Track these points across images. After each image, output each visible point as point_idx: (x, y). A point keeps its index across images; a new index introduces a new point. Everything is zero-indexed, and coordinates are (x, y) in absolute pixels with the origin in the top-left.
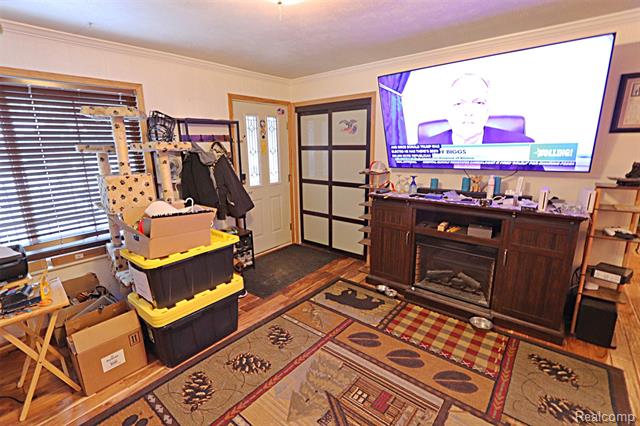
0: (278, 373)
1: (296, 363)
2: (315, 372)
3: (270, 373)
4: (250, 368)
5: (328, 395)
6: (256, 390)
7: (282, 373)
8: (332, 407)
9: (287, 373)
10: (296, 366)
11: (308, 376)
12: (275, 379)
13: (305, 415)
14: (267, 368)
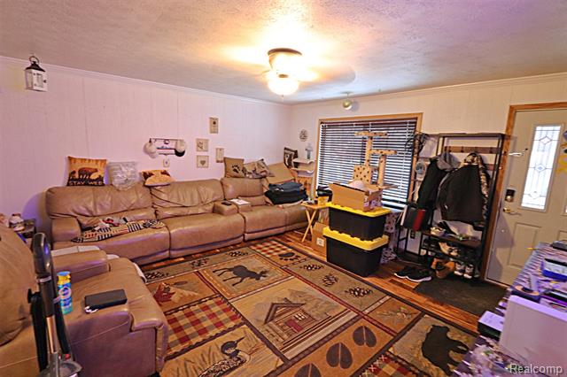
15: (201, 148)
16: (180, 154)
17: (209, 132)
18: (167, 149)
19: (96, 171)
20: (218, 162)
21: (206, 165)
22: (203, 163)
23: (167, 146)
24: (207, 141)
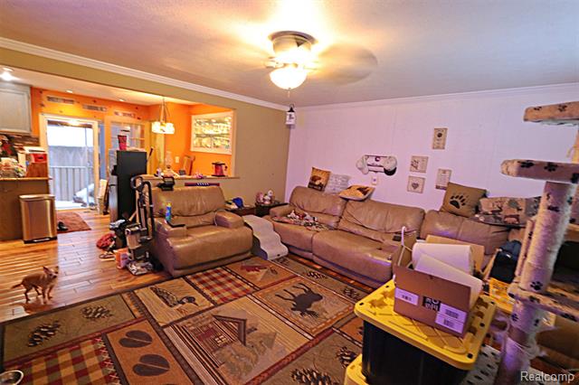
0: (284, 366)
1: (266, 375)
2: (249, 363)
3: (291, 367)
4: (312, 375)
5: (244, 343)
6: (301, 354)
7: (279, 366)
8: (245, 336)
9: (275, 365)
10: (265, 372)
11: (257, 360)
12: (286, 361)
13: (264, 334)
14: (294, 373)
15: (416, 167)
16: (390, 173)
17: (431, 148)
18: (377, 166)
19: (320, 179)
20: (438, 187)
21: (419, 189)
22: (415, 186)
23: (378, 163)
24: (425, 159)
